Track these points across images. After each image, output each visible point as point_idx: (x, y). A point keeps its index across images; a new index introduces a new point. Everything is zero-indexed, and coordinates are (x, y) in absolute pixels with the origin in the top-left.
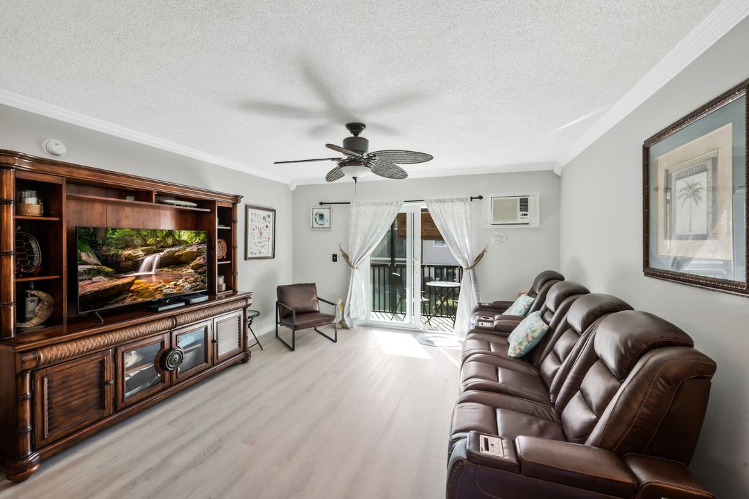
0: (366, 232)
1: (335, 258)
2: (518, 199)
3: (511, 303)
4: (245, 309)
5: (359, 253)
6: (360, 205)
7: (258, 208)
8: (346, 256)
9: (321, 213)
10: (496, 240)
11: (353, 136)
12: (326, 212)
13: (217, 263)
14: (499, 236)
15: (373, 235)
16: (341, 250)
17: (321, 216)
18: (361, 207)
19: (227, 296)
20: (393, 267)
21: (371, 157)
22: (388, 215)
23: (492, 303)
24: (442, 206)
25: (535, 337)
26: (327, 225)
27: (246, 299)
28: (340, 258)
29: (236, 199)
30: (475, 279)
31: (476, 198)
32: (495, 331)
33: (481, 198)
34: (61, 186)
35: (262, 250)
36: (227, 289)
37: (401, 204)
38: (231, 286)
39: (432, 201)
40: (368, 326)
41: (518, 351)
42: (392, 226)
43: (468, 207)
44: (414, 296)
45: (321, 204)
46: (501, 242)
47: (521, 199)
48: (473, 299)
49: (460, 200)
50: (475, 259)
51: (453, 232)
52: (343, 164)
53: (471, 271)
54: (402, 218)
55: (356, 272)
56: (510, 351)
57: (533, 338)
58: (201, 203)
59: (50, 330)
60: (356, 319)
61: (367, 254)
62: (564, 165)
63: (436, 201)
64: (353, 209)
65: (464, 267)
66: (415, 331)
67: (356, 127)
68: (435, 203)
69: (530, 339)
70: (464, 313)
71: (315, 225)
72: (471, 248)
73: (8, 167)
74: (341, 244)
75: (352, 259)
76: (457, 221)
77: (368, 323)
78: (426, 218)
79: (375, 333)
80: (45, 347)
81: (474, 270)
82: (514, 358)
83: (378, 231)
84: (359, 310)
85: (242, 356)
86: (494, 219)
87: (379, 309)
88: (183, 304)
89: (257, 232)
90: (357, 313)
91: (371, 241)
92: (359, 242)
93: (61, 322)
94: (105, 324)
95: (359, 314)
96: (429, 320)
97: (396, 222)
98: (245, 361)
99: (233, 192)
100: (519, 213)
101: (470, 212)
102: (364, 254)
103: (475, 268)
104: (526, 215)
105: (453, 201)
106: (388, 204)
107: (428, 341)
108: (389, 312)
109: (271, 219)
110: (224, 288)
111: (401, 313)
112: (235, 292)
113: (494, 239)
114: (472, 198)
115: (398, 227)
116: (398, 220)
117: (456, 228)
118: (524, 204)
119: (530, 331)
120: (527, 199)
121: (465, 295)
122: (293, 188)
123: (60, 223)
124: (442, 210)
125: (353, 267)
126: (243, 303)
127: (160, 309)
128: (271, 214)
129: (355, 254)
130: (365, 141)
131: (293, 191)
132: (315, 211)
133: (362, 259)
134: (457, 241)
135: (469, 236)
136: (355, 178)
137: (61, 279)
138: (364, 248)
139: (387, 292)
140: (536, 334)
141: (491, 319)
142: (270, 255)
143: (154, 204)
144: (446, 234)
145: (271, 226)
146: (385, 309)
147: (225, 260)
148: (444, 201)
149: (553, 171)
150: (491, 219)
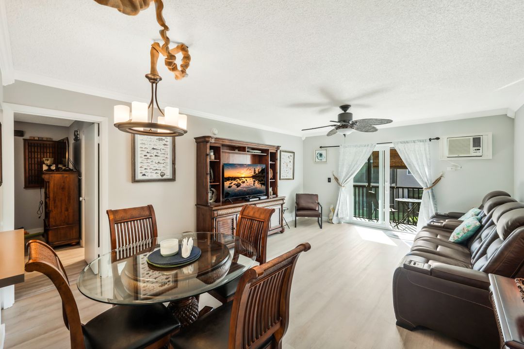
0: (350, 164)
1: (329, 180)
2: (471, 139)
3: (464, 214)
4: (282, 205)
5: (345, 177)
6: (346, 147)
7: (286, 152)
8: (336, 179)
9: (320, 153)
10: (452, 169)
11: (344, 112)
12: (323, 152)
13: (270, 181)
14: (454, 166)
15: (354, 166)
16: (334, 175)
17: (321, 155)
18: (347, 148)
19: (273, 198)
20: (369, 188)
21: (354, 123)
22: (365, 153)
23: (447, 213)
24: (406, 146)
25: (470, 230)
26: (325, 160)
27: (283, 200)
28: (333, 180)
29: (278, 147)
30: (433, 196)
31: (434, 139)
32: (443, 228)
33: (438, 139)
34: (220, 147)
35: (288, 175)
36: (273, 194)
37: (375, 146)
38: (275, 193)
39: (398, 143)
40: (351, 223)
41: (456, 239)
42: (369, 160)
43: (427, 145)
44: (384, 207)
45: (321, 147)
46: (456, 170)
47: (474, 138)
48: (432, 210)
49: (420, 141)
50: (433, 182)
51: (415, 163)
52: (338, 127)
53: (430, 191)
54: (376, 155)
55: (343, 189)
56: (450, 238)
57: (468, 231)
58: (263, 151)
59: (217, 204)
60: (342, 218)
61: (351, 178)
62: (516, 110)
63: (401, 143)
64: (341, 149)
65: (424, 188)
66: (385, 230)
67: (345, 107)
68: (400, 144)
69: (466, 231)
70: (424, 219)
71: (317, 160)
72: (430, 175)
73: (207, 142)
74: (333, 171)
75: (341, 181)
76: (418, 156)
77: (352, 222)
78: (394, 154)
79: (356, 228)
80: (219, 210)
81: (432, 189)
82: (453, 242)
83: (358, 163)
84: (344, 213)
85: (281, 229)
86: (449, 154)
87: (359, 215)
88: (258, 199)
89: (285, 165)
90: (343, 215)
91: (353, 170)
92: (345, 170)
93: (220, 202)
94: (233, 204)
95: (344, 215)
96: (397, 225)
97: (372, 157)
98: (282, 232)
99: (277, 145)
100: (472, 149)
101: (429, 149)
102: (349, 178)
103: (433, 188)
104: (479, 150)
105: (414, 142)
106: (365, 146)
107: (395, 235)
108: (367, 218)
109: (292, 158)
110: (272, 194)
111: (375, 219)
112: (277, 196)
113: (450, 168)
114: (430, 140)
115: (373, 160)
116: (373, 156)
117: (417, 160)
118: (477, 142)
119: (466, 226)
120: (480, 138)
121: (425, 207)
122: (303, 139)
123: (220, 162)
124: (406, 149)
125: (341, 186)
126: (281, 202)
127: (250, 200)
128: (292, 154)
129: (343, 178)
130: (350, 114)
131: (304, 141)
132: (317, 152)
133: (347, 181)
134: (418, 169)
135: (428, 166)
136: (344, 135)
137: (220, 184)
138: (348, 174)
139: (365, 209)
140: (470, 229)
141: (442, 221)
142: (292, 177)
143: (246, 153)
144: (409, 164)
145: (292, 161)
146: (363, 216)
147: (272, 179)
148: (407, 142)
149: (506, 115)
150: (447, 153)
